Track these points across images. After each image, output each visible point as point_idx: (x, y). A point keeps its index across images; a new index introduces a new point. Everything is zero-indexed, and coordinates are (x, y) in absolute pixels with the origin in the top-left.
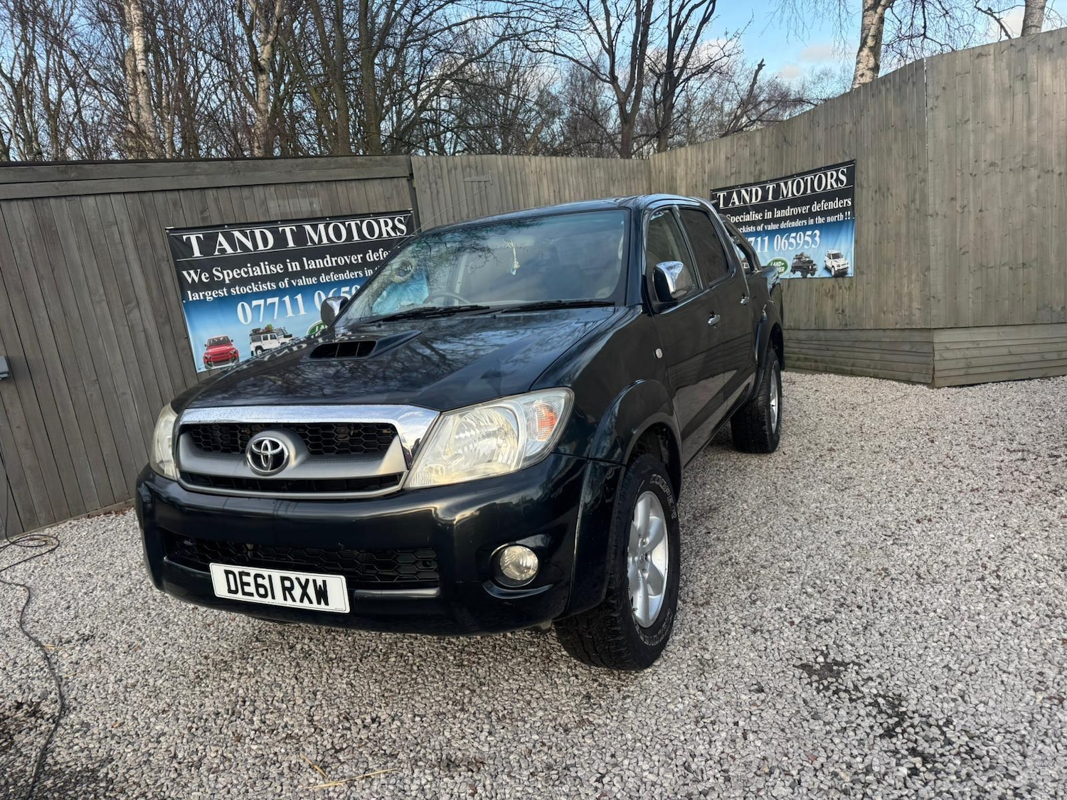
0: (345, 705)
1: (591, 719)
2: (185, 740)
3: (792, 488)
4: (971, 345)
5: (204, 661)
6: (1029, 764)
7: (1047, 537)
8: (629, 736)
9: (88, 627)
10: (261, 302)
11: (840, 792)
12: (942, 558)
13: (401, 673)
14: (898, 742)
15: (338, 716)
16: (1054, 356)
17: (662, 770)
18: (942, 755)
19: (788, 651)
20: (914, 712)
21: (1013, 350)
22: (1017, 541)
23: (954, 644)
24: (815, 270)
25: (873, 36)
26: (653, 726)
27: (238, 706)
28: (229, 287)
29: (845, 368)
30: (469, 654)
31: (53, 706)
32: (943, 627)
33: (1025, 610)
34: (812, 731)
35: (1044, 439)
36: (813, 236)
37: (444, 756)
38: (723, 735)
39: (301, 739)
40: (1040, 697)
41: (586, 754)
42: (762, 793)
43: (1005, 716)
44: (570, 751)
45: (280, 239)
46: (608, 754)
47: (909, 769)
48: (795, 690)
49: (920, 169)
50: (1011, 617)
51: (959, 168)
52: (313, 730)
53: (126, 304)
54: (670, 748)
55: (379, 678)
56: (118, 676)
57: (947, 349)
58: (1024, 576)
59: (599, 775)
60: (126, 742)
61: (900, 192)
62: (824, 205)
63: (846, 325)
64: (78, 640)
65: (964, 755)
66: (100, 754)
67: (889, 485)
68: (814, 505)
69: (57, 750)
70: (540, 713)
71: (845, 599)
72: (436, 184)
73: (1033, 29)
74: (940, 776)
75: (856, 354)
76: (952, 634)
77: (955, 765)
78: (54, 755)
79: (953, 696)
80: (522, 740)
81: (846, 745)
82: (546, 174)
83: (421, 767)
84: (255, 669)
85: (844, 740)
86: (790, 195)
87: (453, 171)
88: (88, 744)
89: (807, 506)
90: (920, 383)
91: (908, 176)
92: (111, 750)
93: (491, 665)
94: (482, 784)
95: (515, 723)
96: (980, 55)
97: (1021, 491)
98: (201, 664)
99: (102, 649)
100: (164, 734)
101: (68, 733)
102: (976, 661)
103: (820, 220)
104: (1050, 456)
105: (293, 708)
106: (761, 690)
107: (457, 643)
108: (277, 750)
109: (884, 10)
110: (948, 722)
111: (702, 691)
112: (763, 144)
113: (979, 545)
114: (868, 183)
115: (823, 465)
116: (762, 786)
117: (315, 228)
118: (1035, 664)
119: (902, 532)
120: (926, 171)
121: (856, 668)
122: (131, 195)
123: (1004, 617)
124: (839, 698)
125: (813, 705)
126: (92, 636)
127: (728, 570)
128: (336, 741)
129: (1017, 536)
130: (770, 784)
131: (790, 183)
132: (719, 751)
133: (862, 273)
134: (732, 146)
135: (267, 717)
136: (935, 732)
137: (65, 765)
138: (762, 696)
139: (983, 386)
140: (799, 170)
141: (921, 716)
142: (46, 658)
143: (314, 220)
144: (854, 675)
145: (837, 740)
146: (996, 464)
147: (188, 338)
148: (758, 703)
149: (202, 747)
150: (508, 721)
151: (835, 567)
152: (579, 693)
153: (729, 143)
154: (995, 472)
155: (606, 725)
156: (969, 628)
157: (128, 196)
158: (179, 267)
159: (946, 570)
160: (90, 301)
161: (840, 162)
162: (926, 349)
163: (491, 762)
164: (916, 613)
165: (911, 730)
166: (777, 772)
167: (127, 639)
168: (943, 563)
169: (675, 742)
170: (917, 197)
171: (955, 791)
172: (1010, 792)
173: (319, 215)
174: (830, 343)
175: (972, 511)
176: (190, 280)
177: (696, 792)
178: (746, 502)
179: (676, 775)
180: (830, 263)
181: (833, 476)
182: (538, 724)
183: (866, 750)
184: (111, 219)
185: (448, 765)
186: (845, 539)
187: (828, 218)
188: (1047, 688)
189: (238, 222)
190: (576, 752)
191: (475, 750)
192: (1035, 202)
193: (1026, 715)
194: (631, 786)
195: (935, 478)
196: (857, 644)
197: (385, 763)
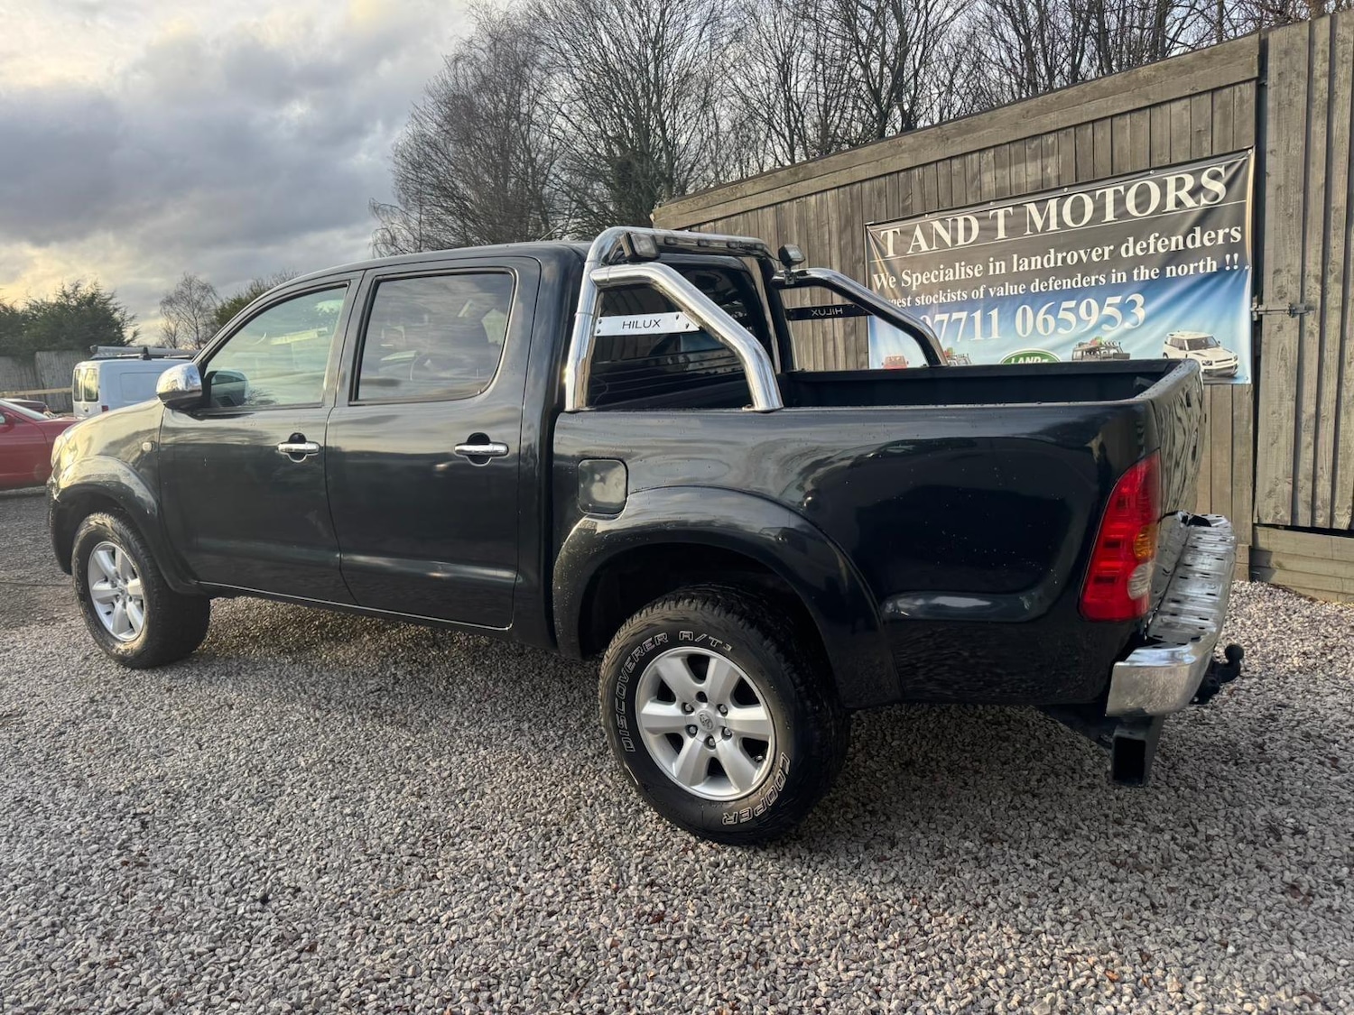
10: (946, 316)
117: (1041, 205)
143: (1043, 194)
147: (868, 353)
173: (1054, 185)
176: (879, 285)
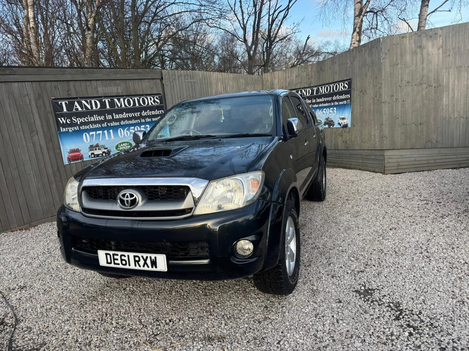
0: (155, 315)
1: (269, 317)
2: (81, 333)
3: (334, 216)
4: (400, 157)
5: (83, 297)
6: (456, 329)
7: (443, 235)
8: (288, 324)
9: (22, 282)
10: (94, 133)
11: (383, 344)
12: (403, 244)
13: (179, 299)
14: (402, 322)
15: (153, 320)
16: (433, 161)
17: (305, 338)
18: (421, 327)
19: (349, 285)
20: (406, 309)
21: (417, 159)
22: (432, 237)
23: (416, 280)
24: (334, 124)
25: (359, 27)
26: (297, 319)
27: (104, 317)
28: (79, 126)
29: (347, 166)
30: (209, 290)
31: (11, 320)
32: (410, 273)
33: (441, 265)
34: (365, 319)
35: (433, 195)
36: (333, 110)
37: (206, 336)
38: (328, 321)
39: (137, 330)
40: (455, 301)
41: (271, 332)
42: (350, 346)
43: (442, 309)
44: (263, 331)
45: (103, 105)
46: (280, 332)
47: (409, 333)
48: (355, 301)
49: (379, 83)
50: (436, 269)
51: (395, 83)
52: (142, 326)
53: (32, 132)
54: (307, 328)
55: (169, 302)
56: (42, 305)
57: (390, 158)
58: (438, 251)
59: (278, 341)
60: (51, 335)
61: (370, 92)
62: (338, 97)
63: (347, 148)
64: (18, 288)
65: (429, 326)
66: (39, 341)
67: (375, 214)
68: (345, 223)
69: (17, 340)
70: (247, 315)
71: (367, 262)
72: (173, 82)
73: (422, 28)
74: (422, 335)
75: (352, 160)
76: (414, 276)
77: (427, 330)
78: (16, 342)
79: (420, 302)
80: (241, 327)
81: (381, 324)
82: (220, 80)
83: (196, 341)
84: (109, 300)
85: (380, 322)
86: (323, 92)
87: (180, 77)
88: (32, 337)
89: (343, 223)
90: (379, 172)
91: (374, 86)
92: (44, 339)
93: (220, 294)
94: (226, 347)
95: (236, 320)
96: (403, 37)
97: (429, 217)
98: (82, 298)
99: (31, 292)
100: (70, 331)
101: (21, 332)
102: (426, 287)
103: (336, 103)
104: (438, 202)
105: (131, 317)
106: (340, 302)
107: (202, 285)
108: (126, 336)
109: (363, 17)
110: (420, 313)
111: (316, 303)
112: (312, 71)
113: (417, 239)
114: (357, 89)
115: (346, 206)
116: (349, 343)
117: (119, 100)
118: (450, 288)
119: (385, 234)
120: (381, 84)
121: (378, 291)
122: (35, 83)
123: (433, 269)
124: (374, 304)
125: (364, 308)
126: (25, 286)
127: (316, 251)
128: (154, 331)
129: (432, 235)
130: (352, 342)
131: (323, 87)
132: (328, 328)
133: (354, 126)
134: (299, 71)
135: (119, 321)
136: (415, 317)
137: (22, 347)
138: (342, 304)
139: (404, 174)
140: (327, 82)
141: (409, 310)
142: (3, 297)
143: (118, 97)
144: (378, 294)
145: (377, 322)
146: (416, 206)
147: (60, 148)
148: (341, 307)
149: (90, 336)
150: (232, 319)
151: (361, 249)
152: (262, 306)
153: (297, 70)
154: (417, 209)
155: (277, 319)
156: (421, 273)
157: (33, 83)
158: (57, 116)
159: (406, 249)
160: (14, 131)
161: (345, 79)
162: (381, 158)
163: (228, 337)
164: (398, 267)
165: (406, 316)
166: (354, 336)
167: (43, 287)
168: (405, 247)
169: (308, 325)
170: (378, 95)
171: (429, 342)
172: (451, 341)
173: (121, 94)
174: (340, 155)
175: (411, 225)
176: (62, 122)
177: (322, 347)
178: (317, 222)
179: (312, 340)
180: (340, 121)
181: (351, 211)
182: (247, 320)
183: (390, 326)
184: (25, 93)
185: (209, 340)
186: (362, 237)
187: (340, 102)
188: (457, 297)
189: (84, 96)
190: (266, 331)
191: (220, 332)
192: (425, 98)
193: (451, 309)
194: (293, 345)
195: (393, 212)
196: (377, 281)
197: (179, 340)
